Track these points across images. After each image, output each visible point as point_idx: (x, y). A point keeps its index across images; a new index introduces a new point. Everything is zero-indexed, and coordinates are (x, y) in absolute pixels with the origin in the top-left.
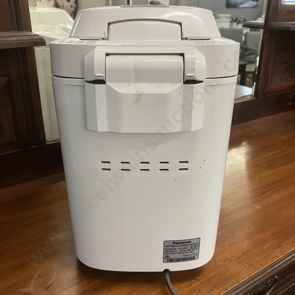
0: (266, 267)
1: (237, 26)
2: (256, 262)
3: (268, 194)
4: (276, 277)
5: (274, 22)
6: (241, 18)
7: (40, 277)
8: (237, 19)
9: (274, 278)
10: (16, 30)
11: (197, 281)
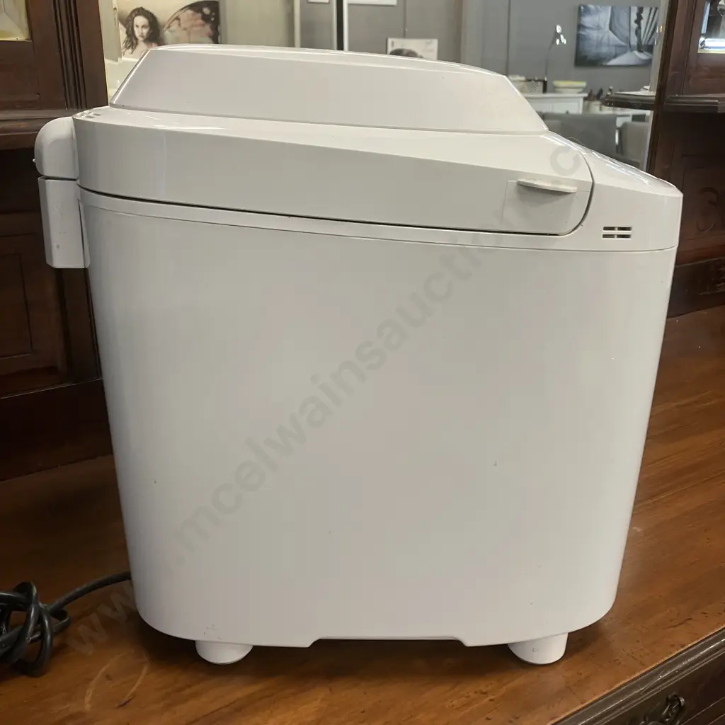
0: (654, 668)
1: (601, 109)
2: (628, 655)
3: (663, 499)
4: (682, 700)
5: (679, 94)
6: (610, 90)
7: (108, 677)
8: (601, 92)
9: (678, 703)
10: (72, 107)
11: (483, 695)
